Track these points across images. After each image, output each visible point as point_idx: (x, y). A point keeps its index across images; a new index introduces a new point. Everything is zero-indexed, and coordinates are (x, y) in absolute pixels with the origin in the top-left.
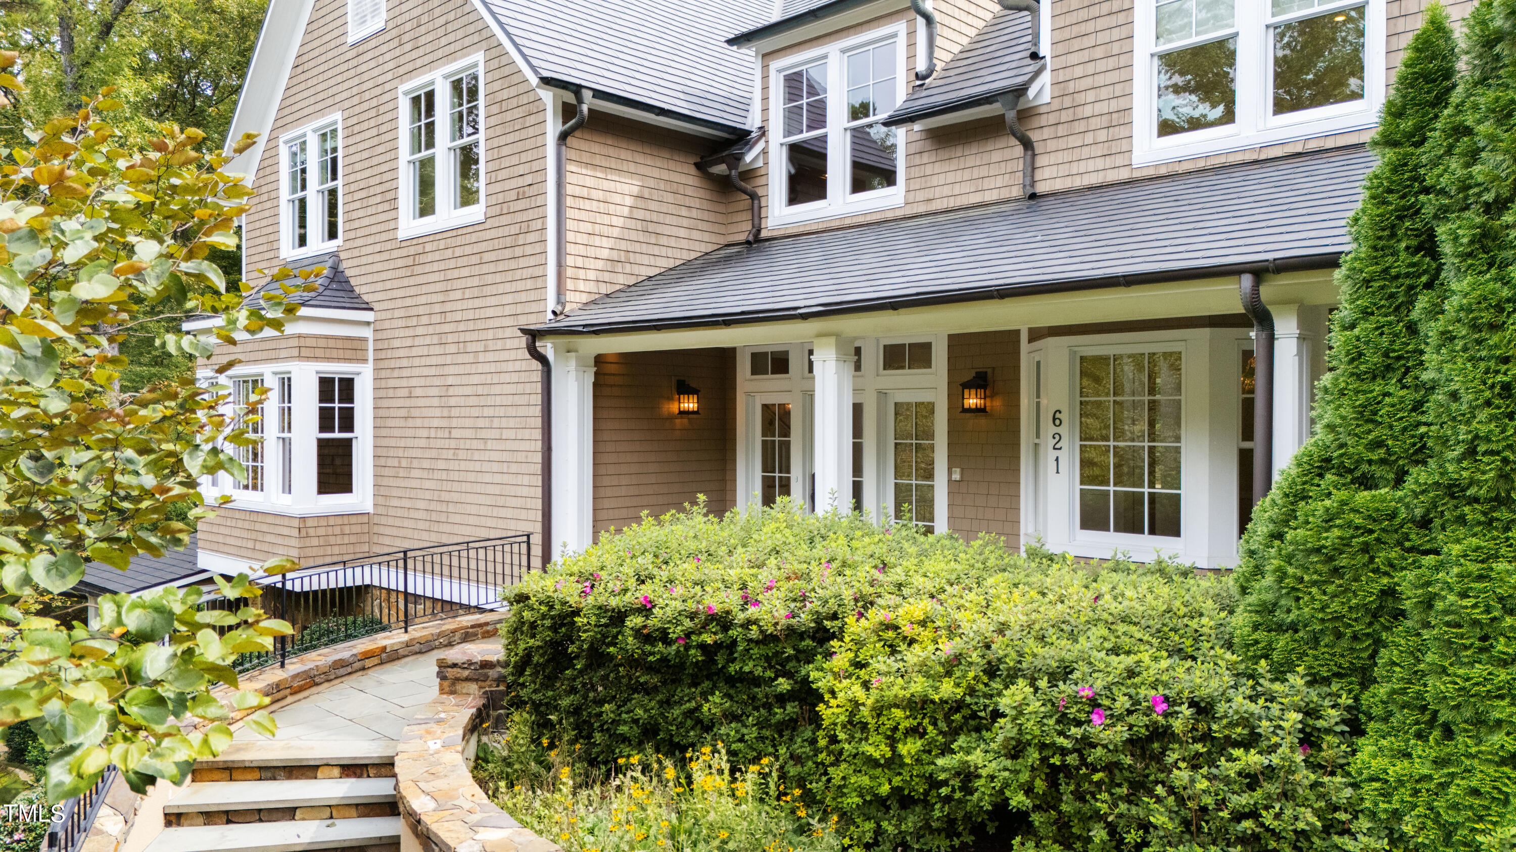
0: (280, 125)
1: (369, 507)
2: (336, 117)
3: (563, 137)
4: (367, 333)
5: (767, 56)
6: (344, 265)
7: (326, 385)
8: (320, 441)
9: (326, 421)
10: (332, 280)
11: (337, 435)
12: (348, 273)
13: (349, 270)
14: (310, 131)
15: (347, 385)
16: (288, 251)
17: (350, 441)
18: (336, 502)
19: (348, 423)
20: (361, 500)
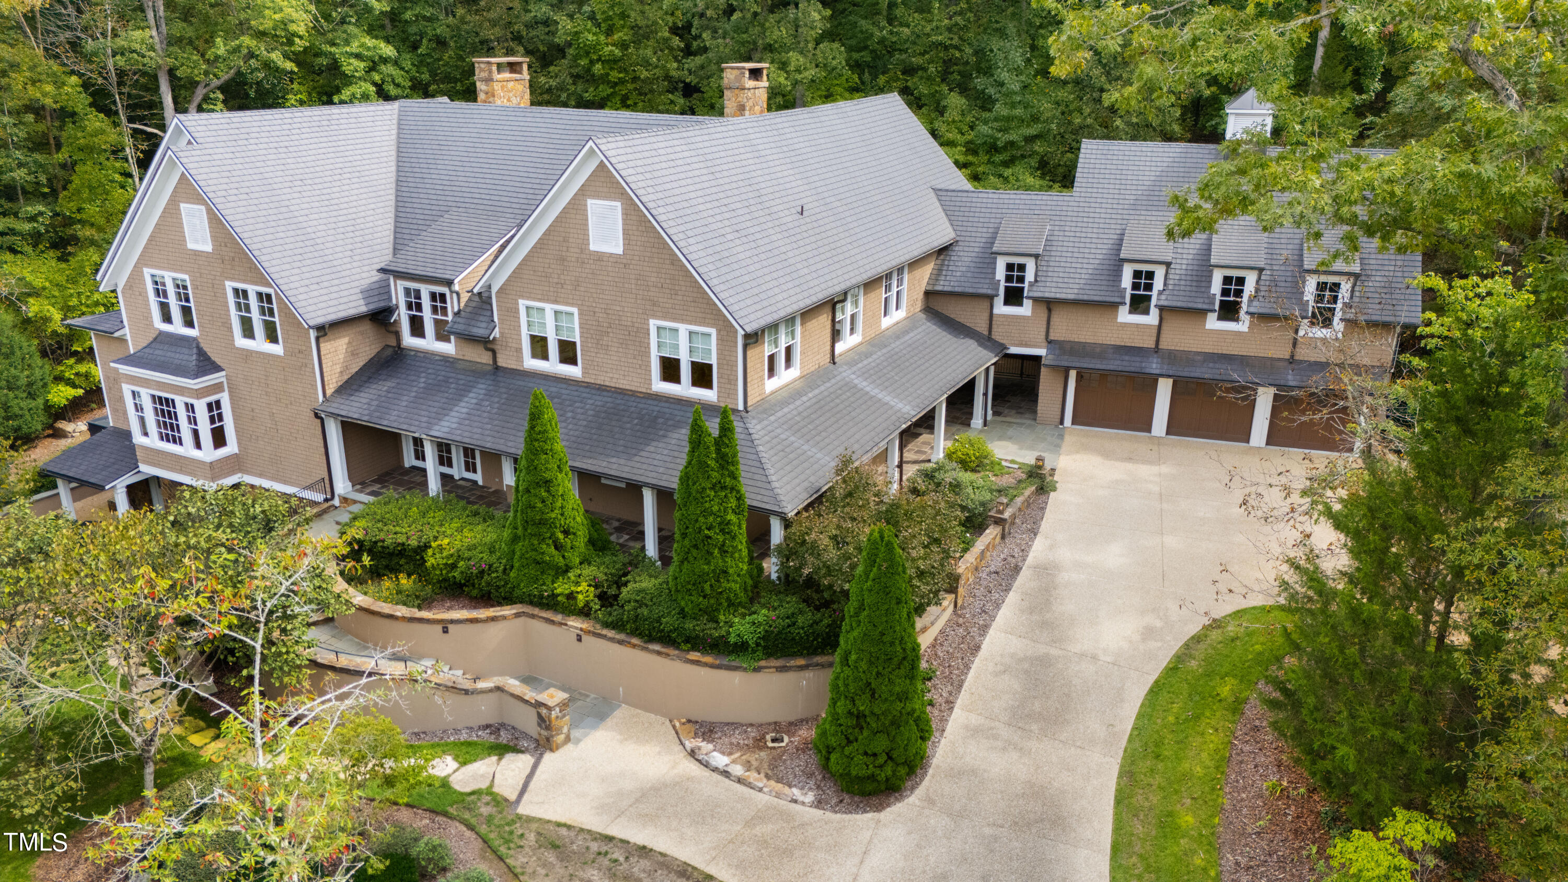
0: (144, 260)
1: (236, 450)
2: (183, 276)
3: (317, 339)
4: (223, 379)
6: (202, 344)
7: (210, 405)
8: (212, 430)
9: (212, 420)
10: (199, 355)
11: (218, 424)
14: (166, 274)
15: (218, 403)
16: (160, 325)
17: (222, 427)
18: (223, 452)
19: (220, 418)
20: (231, 447)
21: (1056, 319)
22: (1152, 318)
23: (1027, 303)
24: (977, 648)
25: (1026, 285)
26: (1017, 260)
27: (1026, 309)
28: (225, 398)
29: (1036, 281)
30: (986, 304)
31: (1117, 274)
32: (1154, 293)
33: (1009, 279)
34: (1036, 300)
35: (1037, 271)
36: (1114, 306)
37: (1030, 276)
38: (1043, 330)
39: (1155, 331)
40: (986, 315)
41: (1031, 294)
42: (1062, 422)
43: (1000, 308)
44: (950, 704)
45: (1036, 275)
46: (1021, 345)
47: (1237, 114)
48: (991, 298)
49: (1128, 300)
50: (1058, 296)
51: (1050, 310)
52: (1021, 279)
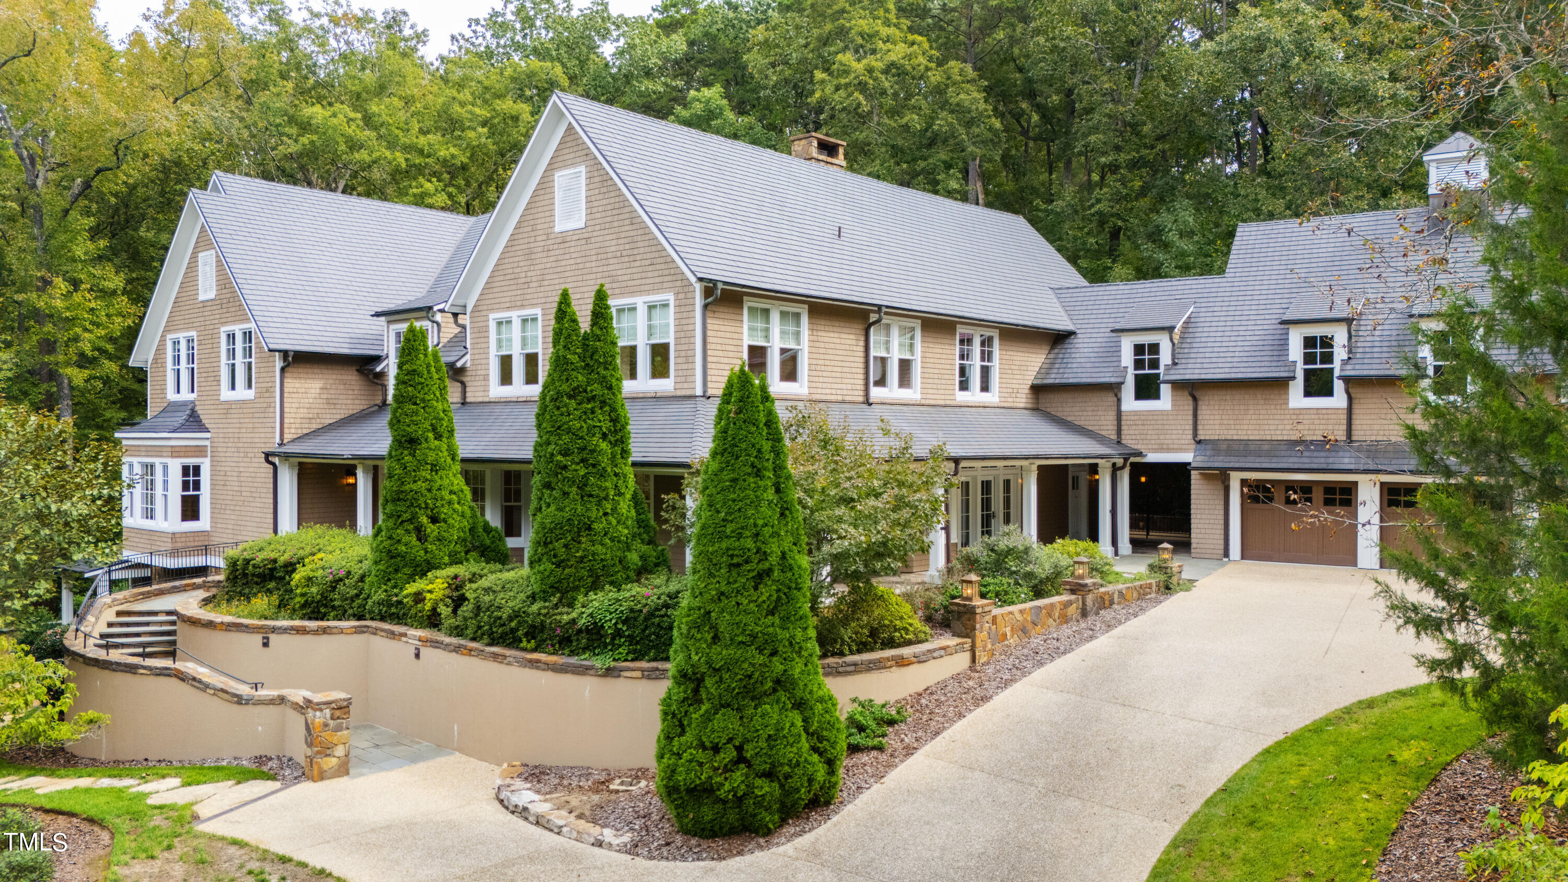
0: (167, 331)
1: (208, 528)
2: (193, 334)
3: (283, 370)
4: (207, 443)
5: (389, 322)
6: (197, 408)
7: (186, 470)
8: (183, 496)
9: (186, 485)
10: (190, 416)
11: (191, 493)
12: (199, 412)
13: (200, 410)
14: (182, 336)
15: (197, 470)
16: (172, 396)
17: (198, 496)
18: (191, 526)
19: (197, 485)
20: (204, 523)
21: (1205, 412)
22: (1339, 400)
23: (1165, 390)
24: (985, 699)
25: (1161, 370)
26: (1146, 339)
27: (1165, 401)
28: (206, 467)
29: (1175, 364)
30: (1111, 399)
31: (1283, 344)
32: (1337, 365)
33: (1139, 364)
34: (1178, 385)
35: (1173, 350)
36: (1280, 384)
37: (1165, 357)
38: (1190, 427)
39: (1344, 417)
40: (1112, 415)
41: (1167, 378)
42: (1226, 554)
43: (1130, 403)
44: (909, 751)
45: (1173, 358)
46: (1161, 450)
47: (1438, 161)
48: (1114, 388)
49: (1300, 375)
50: (1203, 377)
51: (1195, 399)
52: (1155, 364)
